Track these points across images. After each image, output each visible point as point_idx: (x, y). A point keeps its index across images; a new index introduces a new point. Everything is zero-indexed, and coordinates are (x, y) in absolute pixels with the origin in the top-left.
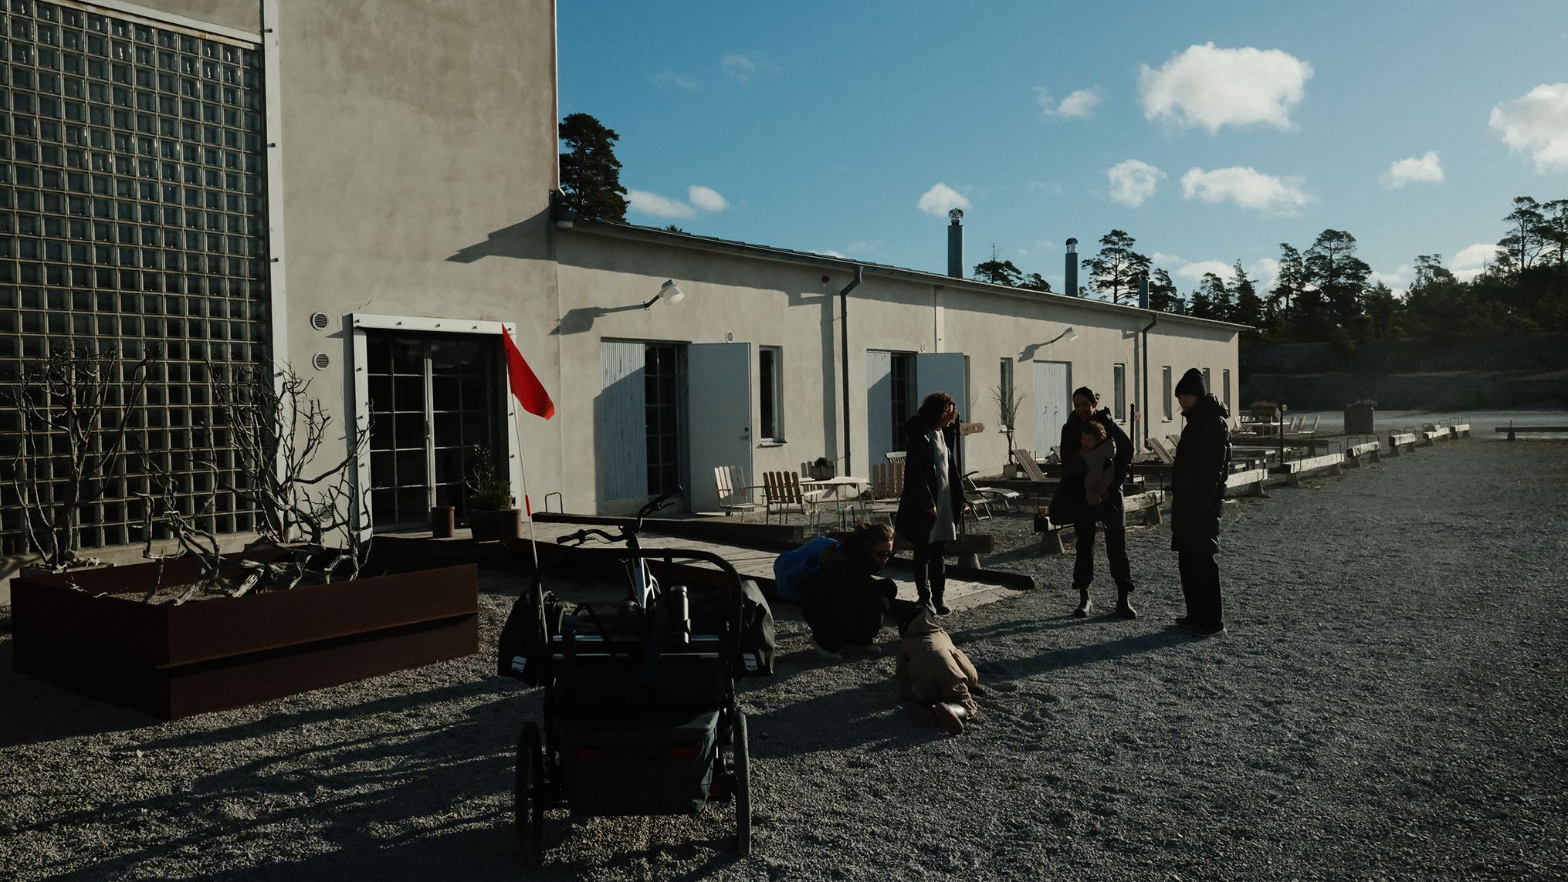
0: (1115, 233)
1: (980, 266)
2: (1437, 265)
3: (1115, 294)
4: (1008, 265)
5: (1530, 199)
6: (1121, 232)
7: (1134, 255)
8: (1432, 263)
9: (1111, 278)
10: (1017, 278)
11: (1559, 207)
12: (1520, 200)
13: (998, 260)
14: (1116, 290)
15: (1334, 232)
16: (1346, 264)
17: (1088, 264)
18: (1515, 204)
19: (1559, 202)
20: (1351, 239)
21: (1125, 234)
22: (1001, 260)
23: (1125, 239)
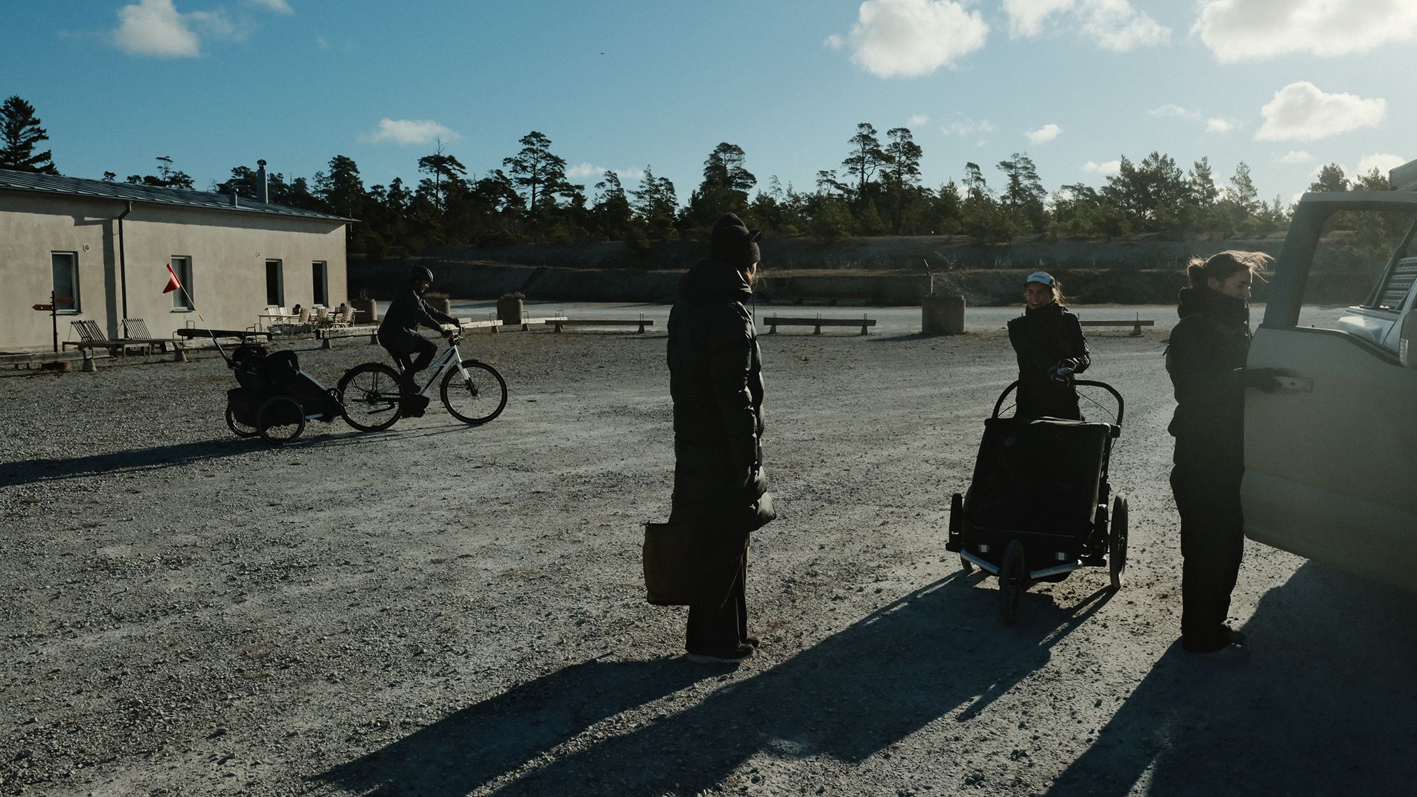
0: (534, 134)
1: (424, 159)
2: (833, 179)
3: (534, 191)
4: (452, 159)
5: (870, 126)
6: (539, 133)
7: (549, 155)
8: (830, 177)
9: (529, 176)
10: (462, 172)
11: (899, 133)
12: (862, 126)
13: (441, 155)
14: (534, 188)
15: (727, 145)
16: (736, 174)
17: (509, 162)
18: (858, 129)
19: (899, 129)
20: (741, 152)
21: (543, 136)
22: (445, 154)
23: (542, 140)
